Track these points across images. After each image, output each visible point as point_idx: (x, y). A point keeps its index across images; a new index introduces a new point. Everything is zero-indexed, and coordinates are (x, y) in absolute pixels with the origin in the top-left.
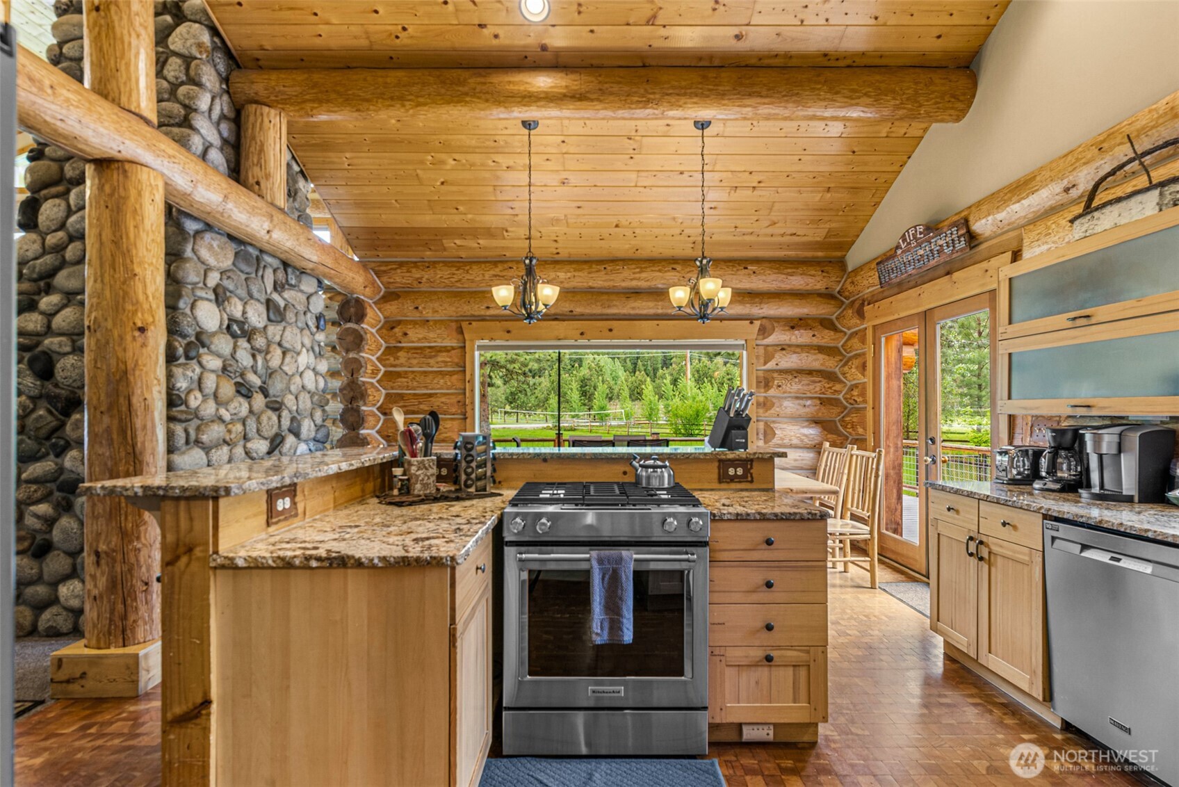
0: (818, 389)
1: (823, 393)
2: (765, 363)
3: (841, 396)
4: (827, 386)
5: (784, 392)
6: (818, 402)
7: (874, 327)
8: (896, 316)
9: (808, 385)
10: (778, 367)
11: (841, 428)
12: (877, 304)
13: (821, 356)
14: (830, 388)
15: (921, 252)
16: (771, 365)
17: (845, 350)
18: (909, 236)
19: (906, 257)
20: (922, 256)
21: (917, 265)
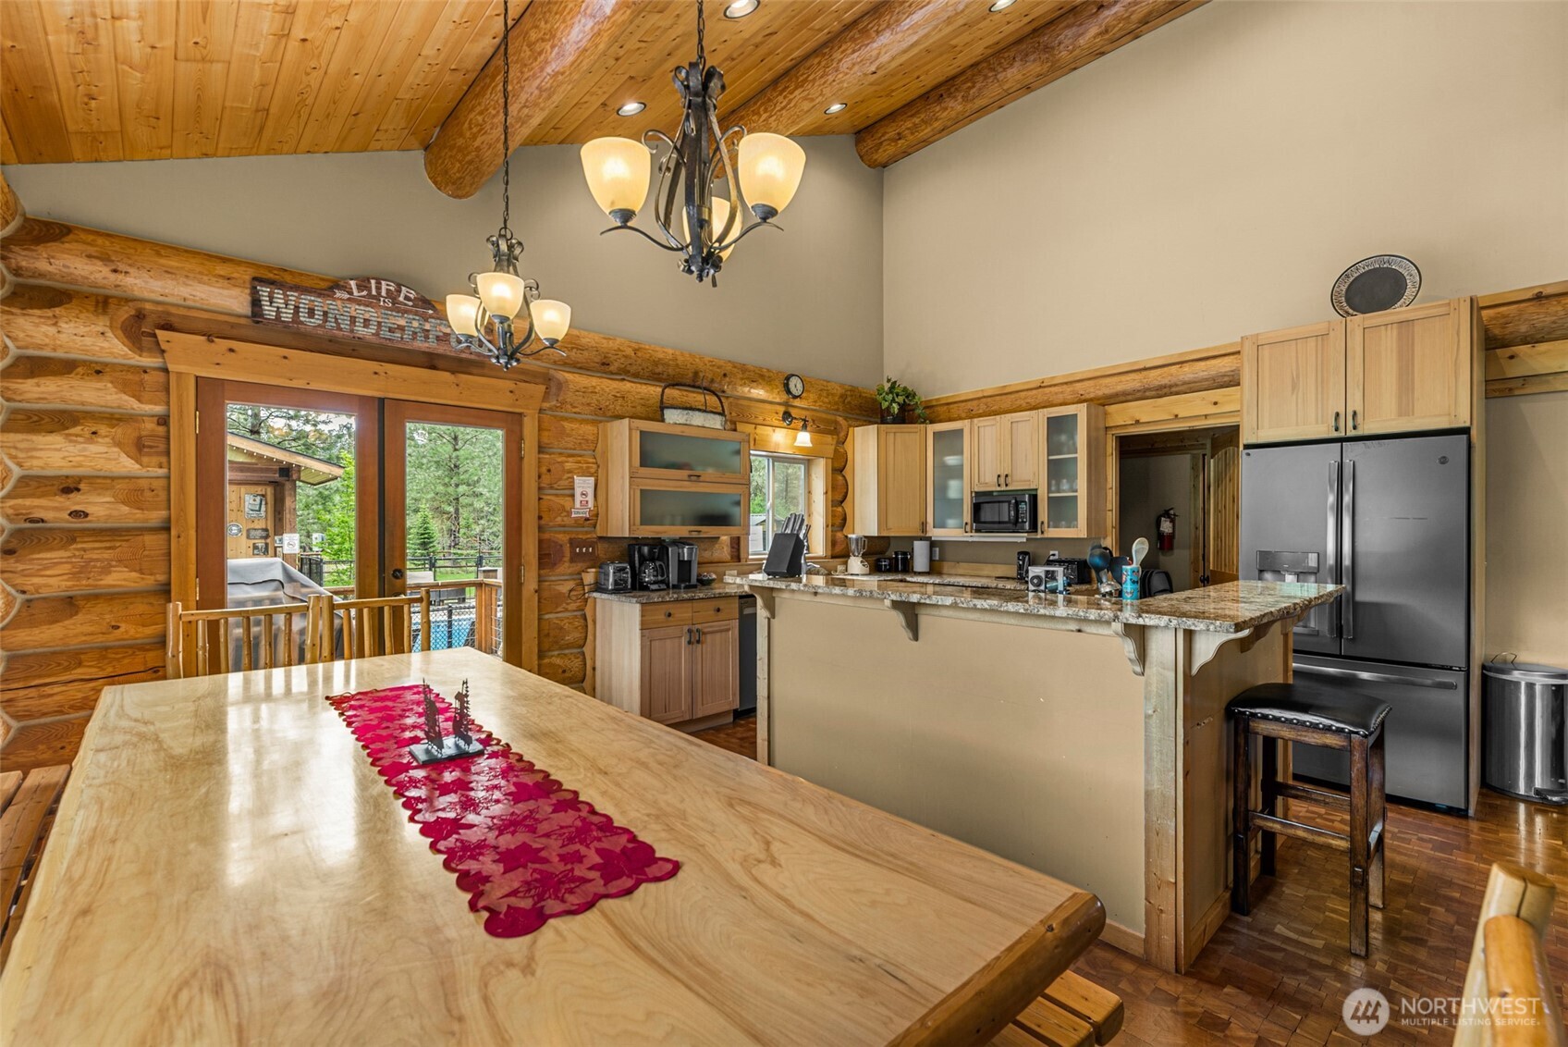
7: (200, 380)
8: (298, 384)
12: (221, 343)
15: (402, 322)
18: (378, 288)
19: (354, 309)
20: (401, 328)
21: (385, 333)
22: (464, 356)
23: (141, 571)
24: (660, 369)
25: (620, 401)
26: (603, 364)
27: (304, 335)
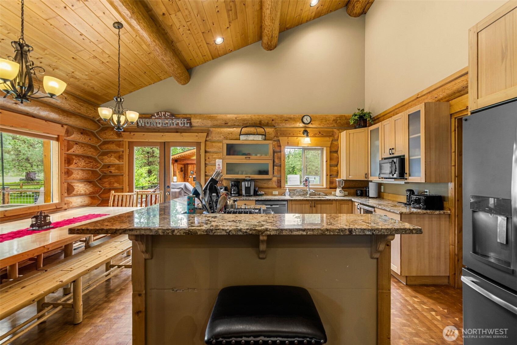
0: (91, 166)
1: (92, 168)
2: (68, 150)
3: (98, 170)
4: (95, 164)
5: (77, 167)
6: (91, 172)
7: (129, 142)
8: (147, 140)
9: (88, 163)
10: (74, 153)
11: (98, 184)
12: (132, 133)
13: (92, 150)
14: (96, 165)
15: (167, 122)
16: (70, 152)
17: (101, 148)
18: (161, 114)
19: (157, 121)
20: (167, 123)
21: (164, 125)
22: (183, 128)
23: (119, 184)
25: (231, 134)
26: (226, 124)
27: (148, 129)
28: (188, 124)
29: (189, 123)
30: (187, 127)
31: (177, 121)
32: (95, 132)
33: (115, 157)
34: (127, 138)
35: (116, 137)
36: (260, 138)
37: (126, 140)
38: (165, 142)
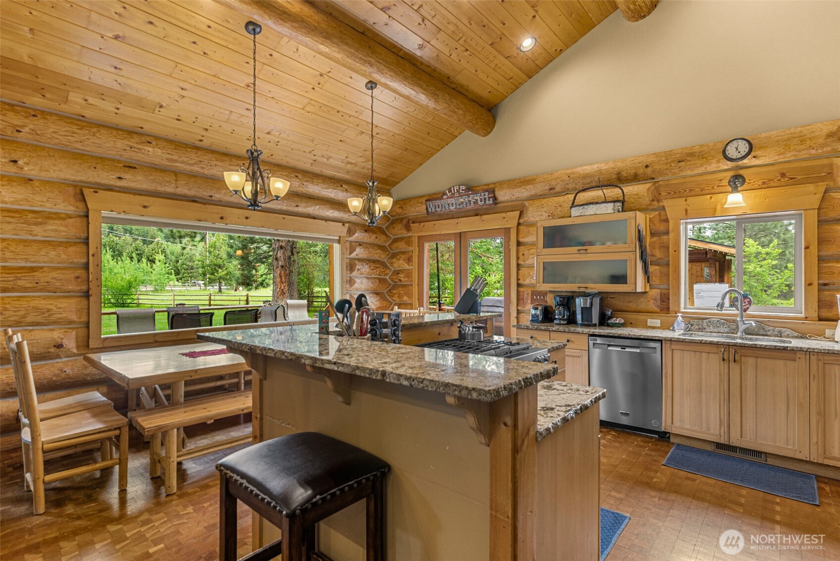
0: (378, 272)
1: (380, 275)
2: (350, 254)
3: (387, 277)
4: (383, 270)
5: (361, 274)
6: (378, 281)
7: (419, 237)
8: (438, 233)
9: (374, 269)
10: (357, 257)
11: (388, 297)
12: (422, 224)
13: (379, 251)
14: (384, 272)
15: (462, 200)
16: (353, 255)
17: (391, 248)
18: (454, 190)
19: (450, 201)
20: (462, 203)
21: (458, 207)
22: (484, 207)
23: (409, 297)
24: (588, 180)
25: (559, 208)
26: (551, 189)
27: (440, 215)
28: (491, 199)
29: (491, 197)
30: (489, 205)
31: (476, 198)
32: (384, 227)
33: (404, 260)
34: (417, 231)
35: (405, 232)
36: (609, 208)
37: (415, 234)
38: (460, 233)
